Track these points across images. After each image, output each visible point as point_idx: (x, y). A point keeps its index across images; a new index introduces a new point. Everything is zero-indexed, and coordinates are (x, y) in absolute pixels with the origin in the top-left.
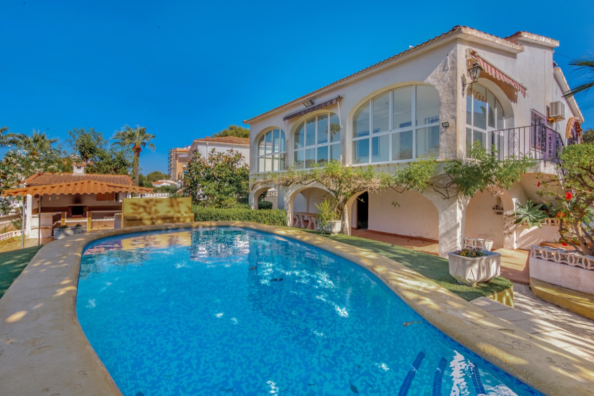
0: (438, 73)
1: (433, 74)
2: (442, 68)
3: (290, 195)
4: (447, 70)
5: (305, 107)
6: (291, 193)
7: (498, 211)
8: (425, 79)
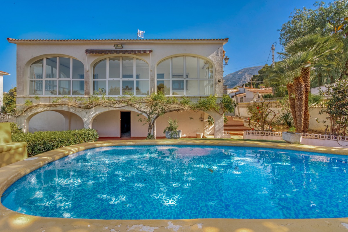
0: (214, 55)
1: (212, 55)
2: (216, 54)
3: (92, 116)
4: (218, 56)
5: (114, 48)
6: (94, 115)
7: (201, 120)
8: (208, 56)
